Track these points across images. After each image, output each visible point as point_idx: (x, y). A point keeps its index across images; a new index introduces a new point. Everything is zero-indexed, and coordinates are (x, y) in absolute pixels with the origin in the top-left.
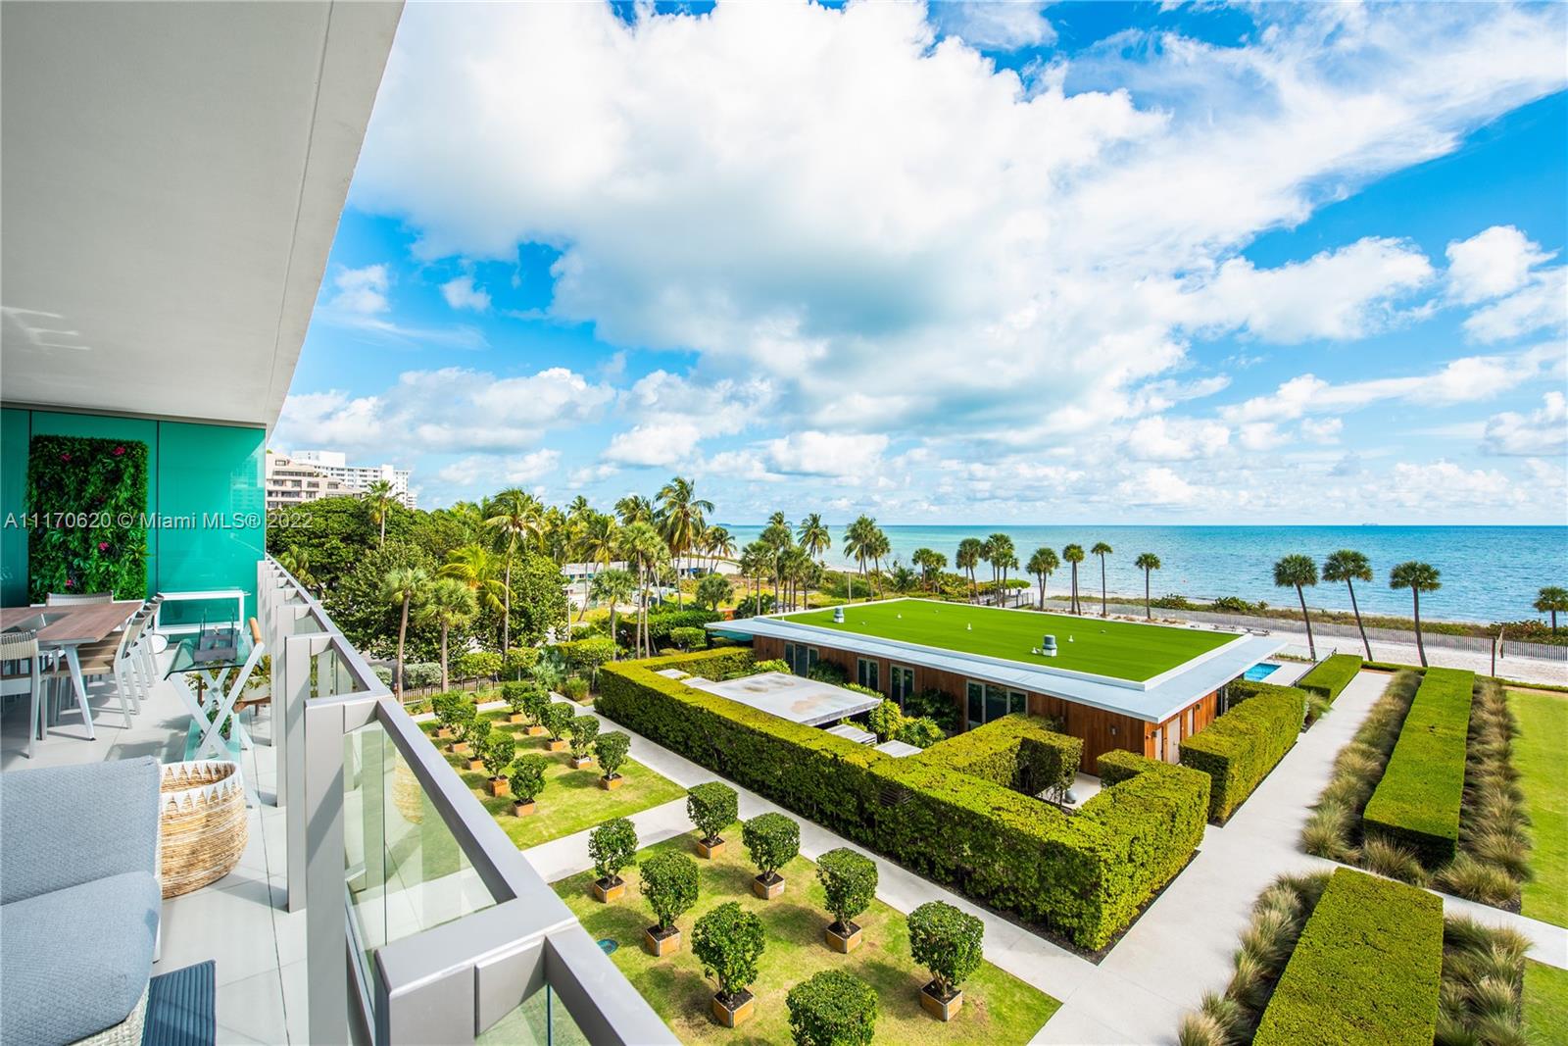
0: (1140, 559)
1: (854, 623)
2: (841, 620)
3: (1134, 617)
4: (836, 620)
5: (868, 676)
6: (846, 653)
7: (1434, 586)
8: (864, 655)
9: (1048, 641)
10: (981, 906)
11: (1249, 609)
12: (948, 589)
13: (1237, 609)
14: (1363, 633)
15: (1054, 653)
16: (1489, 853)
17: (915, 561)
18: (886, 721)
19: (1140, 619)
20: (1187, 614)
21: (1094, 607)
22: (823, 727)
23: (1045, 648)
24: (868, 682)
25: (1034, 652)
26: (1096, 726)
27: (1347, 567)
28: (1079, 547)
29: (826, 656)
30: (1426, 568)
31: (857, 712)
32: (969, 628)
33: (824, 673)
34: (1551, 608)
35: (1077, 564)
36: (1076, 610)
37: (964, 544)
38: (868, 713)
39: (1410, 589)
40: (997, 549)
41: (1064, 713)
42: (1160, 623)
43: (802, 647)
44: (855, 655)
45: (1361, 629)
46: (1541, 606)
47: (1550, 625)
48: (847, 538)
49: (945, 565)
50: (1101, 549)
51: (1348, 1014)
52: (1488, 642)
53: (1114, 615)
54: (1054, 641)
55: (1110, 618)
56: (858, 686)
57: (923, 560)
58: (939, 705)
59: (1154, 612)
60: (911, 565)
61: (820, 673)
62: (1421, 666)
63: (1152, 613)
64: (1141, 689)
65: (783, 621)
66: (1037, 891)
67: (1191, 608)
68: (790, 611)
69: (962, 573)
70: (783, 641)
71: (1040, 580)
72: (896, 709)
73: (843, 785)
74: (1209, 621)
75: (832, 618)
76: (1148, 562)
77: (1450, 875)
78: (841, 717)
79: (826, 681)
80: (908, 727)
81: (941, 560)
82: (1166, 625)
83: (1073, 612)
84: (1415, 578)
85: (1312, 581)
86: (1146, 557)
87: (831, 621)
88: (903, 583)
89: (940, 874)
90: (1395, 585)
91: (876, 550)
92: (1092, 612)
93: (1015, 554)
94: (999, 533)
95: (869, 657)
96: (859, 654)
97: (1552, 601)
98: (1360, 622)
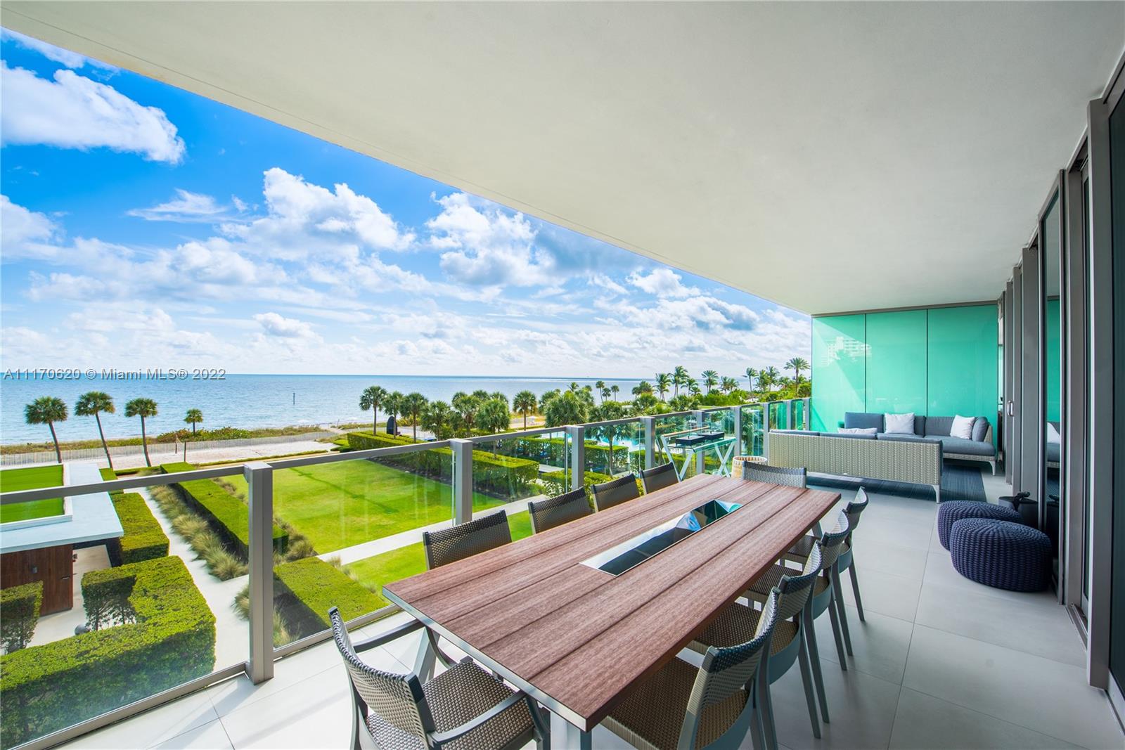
7: (154, 413)
14: (107, 452)
27: (94, 404)
30: (149, 402)
34: (193, 421)
39: (138, 416)
45: (106, 448)
46: (188, 420)
47: (191, 431)
52: (173, 445)
62: (147, 466)
84: (142, 408)
85: (62, 417)
90: (129, 415)
97: (194, 416)
98: (104, 444)
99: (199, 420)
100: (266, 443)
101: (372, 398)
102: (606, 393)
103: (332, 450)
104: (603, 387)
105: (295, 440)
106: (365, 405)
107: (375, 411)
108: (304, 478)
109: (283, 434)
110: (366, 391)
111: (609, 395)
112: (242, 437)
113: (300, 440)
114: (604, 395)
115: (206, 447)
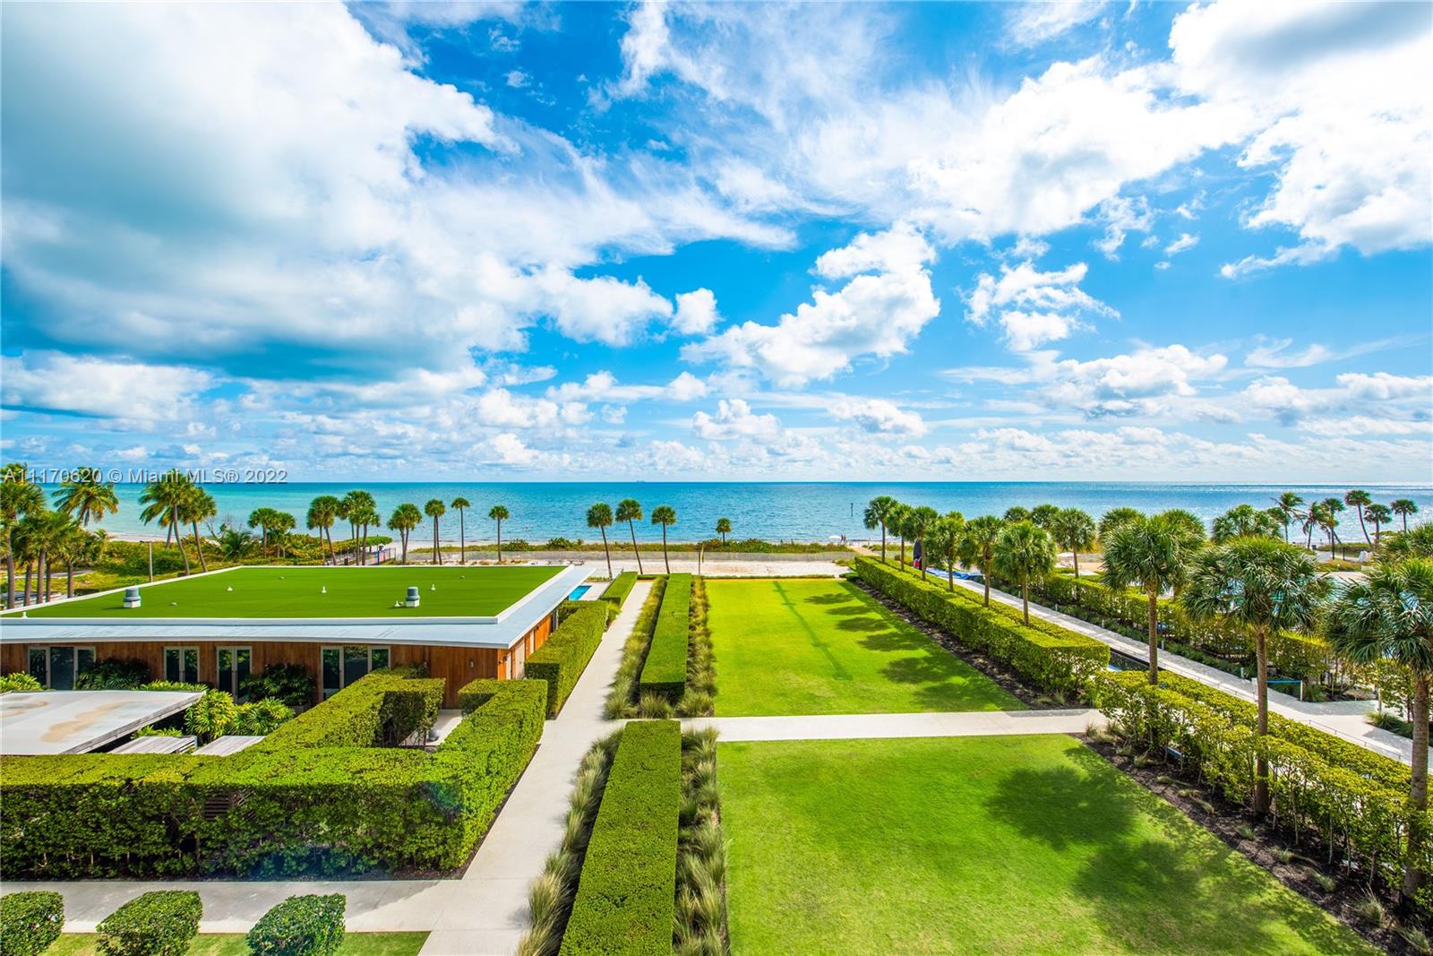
0: (493, 511)
1: (156, 606)
2: (136, 604)
3: (488, 561)
4: (126, 605)
5: (182, 668)
6: (144, 645)
7: (672, 522)
8: (175, 644)
9: (411, 592)
10: (343, 879)
11: (571, 546)
12: (296, 552)
13: (563, 547)
14: (638, 555)
15: (417, 604)
16: (699, 685)
17: (252, 524)
18: (211, 717)
19: (492, 562)
20: (528, 554)
21: (454, 556)
22: (105, 749)
23: (408, 600)
24: (182, 676)
25: (397, 605)
26: (456, 663)
27: (628, 512)
28: (441, 502)
29: (110, 655)
30: (669, 510)
31: (163, 717)
32: (324, 591)
33: (106, 678)
34: (723, 531)
35: (439, 519)
36: (438, 560)
37: (317, 502)
38: (184, 712)
39: (661, 524)
40: (357, 505)
41: (427, 658)
42: (509, 563)
43: (63, 651)
44: (160, 645)
45: (637, 553)
46: (719, 530)
47: (722, 540)
48: (146, 499)
49: (293, 526)
50: (460, 503)
51: (635, 824)
52: (696, 554)
53: (471, 562)
54: (417, 592)
55: (467, 565)
56: (167, 683)
57: (264, 521)
58: (285, 681)
59: (504, 555)
60: (247, 528)
61: (99, 678)
62: (667, 573)
63: (502, 556)
64: (494, 623)
65: (25, 617)
66: (402, 838)
67: (532, 549)
68: (38, 602)
69: (315, 533)
70: (25, 646)
71: (403, 536)
72: (227, 698)
73: (143, 814)
74: (542, 559)
75: (120, 604)
76: (499, 513)
77: (683, 706)
78: (138, 728)
79: (110, 688)
80: (243, 717)
81: (287, 520)
82: (514, 565)
83: (435, 562)
84: (663, 517)
85: (609, 521)
86: (498, 509)
87: (118, 607)
88: (235, 548)
89: (290, 867)
90: (654, 522)
91: (194, 512)
92: (452, 561)
93: (376, 510)
94: (358, 490)
95: (182, 644)
96: (167, 643)
97: (723, 526)
98: (636, 548)
99: (728, 530)
100: (784, 560)
101: (880, 513)
102: (1378, 514)
103: (841, 576)
104: (1367, 502)
105: (813, 560)
106: (870, 522)
107: (884, 529)
108: (786, 608)
109: (804, 551)
110: (873, 503)
111: (1387, 520)
112: (762, 550)
113: (818, 560)
114: (1369, 519)
115: (729, 559)
